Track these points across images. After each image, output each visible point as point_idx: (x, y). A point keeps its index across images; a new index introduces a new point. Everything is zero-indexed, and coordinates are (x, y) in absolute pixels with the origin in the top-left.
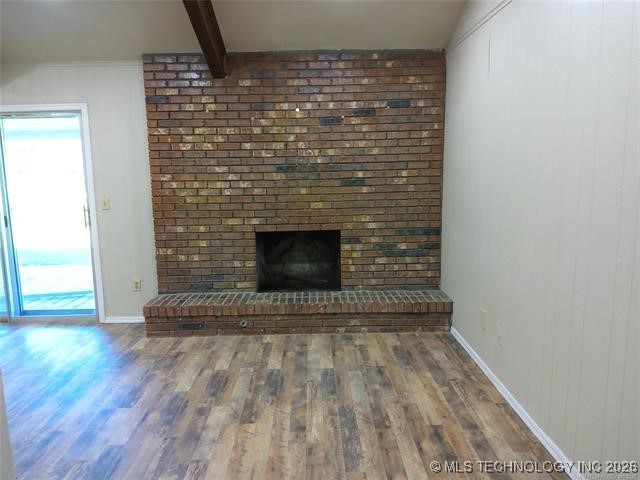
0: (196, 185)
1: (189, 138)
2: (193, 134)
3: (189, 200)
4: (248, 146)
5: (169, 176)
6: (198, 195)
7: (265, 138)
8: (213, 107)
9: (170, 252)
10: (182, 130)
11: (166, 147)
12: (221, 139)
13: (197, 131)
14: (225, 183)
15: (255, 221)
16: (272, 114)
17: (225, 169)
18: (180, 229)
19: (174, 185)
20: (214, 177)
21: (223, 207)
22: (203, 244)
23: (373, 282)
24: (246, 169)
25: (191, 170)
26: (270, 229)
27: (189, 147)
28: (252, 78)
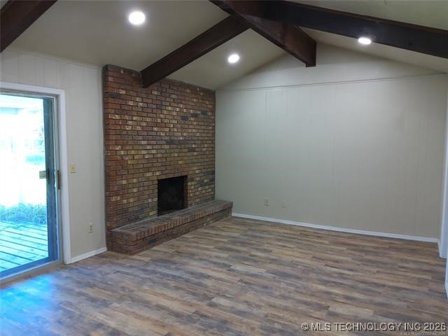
0: (133, 152)
1: (130, 123)
2: (132, 120)
3: (129, 162)
4: (155, 129)
5: (120, 147)
6: (134, 159)
7: (162, 125)
8: (141, 104)
9: (119, 198)
10: (127, 117)
11: (118, 128)
12: (144, 124)
13: (134, 118)
14: (146, 151)
15: (158, 173)
16: (165, 112)
17: (145, 142)
18: (124, 182)
19: (122, 153)
20: (141, 148)
21: (145, 166)
22: (135, 190)
23: (197, 200)
24: (155, 142)
25: (130, 142)
26: (164, 177)
27: (130, 128)
28: (158, 91)
